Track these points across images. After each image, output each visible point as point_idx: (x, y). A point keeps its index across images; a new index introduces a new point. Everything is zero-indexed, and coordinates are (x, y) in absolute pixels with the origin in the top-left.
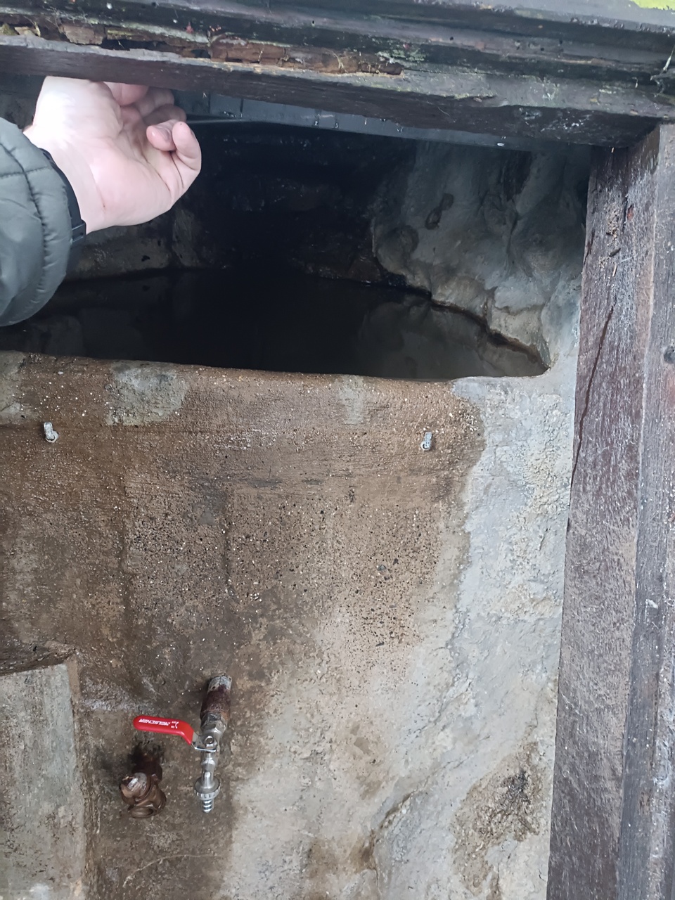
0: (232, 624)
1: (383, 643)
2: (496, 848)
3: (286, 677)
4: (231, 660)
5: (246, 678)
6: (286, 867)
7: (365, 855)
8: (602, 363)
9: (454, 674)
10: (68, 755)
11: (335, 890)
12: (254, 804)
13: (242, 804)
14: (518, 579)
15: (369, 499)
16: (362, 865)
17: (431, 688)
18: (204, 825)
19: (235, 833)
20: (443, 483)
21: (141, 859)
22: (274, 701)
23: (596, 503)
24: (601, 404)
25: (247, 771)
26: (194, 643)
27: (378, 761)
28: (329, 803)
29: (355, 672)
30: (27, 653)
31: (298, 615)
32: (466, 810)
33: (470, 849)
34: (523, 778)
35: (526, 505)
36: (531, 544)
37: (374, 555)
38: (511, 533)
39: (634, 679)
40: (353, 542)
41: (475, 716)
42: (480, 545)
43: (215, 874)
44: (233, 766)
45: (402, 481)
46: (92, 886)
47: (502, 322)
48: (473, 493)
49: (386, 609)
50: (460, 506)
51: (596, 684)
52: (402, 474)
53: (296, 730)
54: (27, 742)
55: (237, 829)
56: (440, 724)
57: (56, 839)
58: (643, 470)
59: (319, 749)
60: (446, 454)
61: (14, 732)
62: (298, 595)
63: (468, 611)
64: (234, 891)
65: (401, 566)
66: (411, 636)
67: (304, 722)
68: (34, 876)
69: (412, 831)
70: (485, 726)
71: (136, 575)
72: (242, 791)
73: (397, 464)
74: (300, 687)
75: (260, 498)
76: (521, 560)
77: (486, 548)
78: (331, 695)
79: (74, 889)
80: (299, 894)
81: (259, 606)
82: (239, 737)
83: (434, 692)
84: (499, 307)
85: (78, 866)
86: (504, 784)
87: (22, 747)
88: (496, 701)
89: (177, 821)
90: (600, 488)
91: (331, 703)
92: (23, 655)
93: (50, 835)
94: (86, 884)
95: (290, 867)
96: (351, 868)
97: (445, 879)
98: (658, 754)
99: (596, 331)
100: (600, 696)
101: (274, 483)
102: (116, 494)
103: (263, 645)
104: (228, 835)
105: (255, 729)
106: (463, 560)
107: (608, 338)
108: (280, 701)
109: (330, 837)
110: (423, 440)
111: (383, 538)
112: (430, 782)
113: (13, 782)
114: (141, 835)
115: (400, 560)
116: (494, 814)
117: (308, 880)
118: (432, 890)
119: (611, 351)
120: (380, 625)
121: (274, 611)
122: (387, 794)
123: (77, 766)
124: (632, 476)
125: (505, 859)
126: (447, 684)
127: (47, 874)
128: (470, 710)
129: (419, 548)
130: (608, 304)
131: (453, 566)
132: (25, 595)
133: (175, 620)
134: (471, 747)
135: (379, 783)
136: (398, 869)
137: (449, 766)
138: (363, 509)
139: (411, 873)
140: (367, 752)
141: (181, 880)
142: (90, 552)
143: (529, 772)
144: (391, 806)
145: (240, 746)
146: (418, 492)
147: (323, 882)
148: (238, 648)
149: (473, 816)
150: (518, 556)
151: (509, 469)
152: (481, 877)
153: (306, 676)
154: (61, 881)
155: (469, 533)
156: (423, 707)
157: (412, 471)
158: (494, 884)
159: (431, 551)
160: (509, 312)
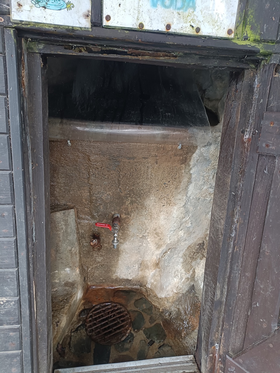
0: (120, 199)
1: (164, 205)
2: (195, 262)
3: (136, 215)
4: (120, 209)
5: (124, 215)
6: (134, 268)
7: (157, 265)
8: (227, 131)
9: (185, 214)
10: (74, 234)
11: (148, 274)
12: (125, 250)
13: (122, 250)
14: (205, 187)
15: (162, 163)
16: (156, 267)
17: (178, 218)
18: (111, 256)
19: (119, 258)
20: (184, 159)
21: (93, 264)
22: (132, 221)
23: (223, 168)
24: (226, 142)
25: (124, 240)
26: (109, 204)
27: (161, 239)
28: (147, 250)
29: (156, 213)
30: (62, 206)
31: (139, 197)
32: (187, 252)
33: (187, 262)
34: (204, 243)
35: (209, 165)
36: (210, 177)
37: (163, 180)
38: (204, 174)
39: (227, 211)
40: (156, 176)
41: (191, 227)
42: (195, 177)
43: (114, 269)
44: (120, 239)
45: (172, 158)
46: (81, 270)
47: (207, 103)
48: (193, 162)
49: (166, 196)
50: (189, 165)
51: (219, 213)
52: (172, 156)
53: (138, 229)
54: (64, 230)
55: (120, 257)
56: (180, 229)
57: (72, 257)
58: (234, 160)
59: (145, 235)
60: (185, 150)
61: (60, 227)
62: (140, 191)
63: (190, 196)
64: (119, 274)
65: (171, 183)
66: (173, 203)
67: (140, 227)
68: (66, 266)
69: (171, 258)
70: (193, 229)
71: (93, 184)
72: (122, 246)
73: (170, 153)
74: (139, 218)
75: (130, 163)
76: (207, 182)
77: (196, 178)
78: (148, 220)
79: (77, 270)
80: (138, 275)
81: (128, 194)
82: (122, 231)
83: (179, 220)
84: (206, 97)
85: (77, 264)
86: (198, 245)
87: (62, 231)
88: (197, 223)
89: (104, 254)
90: (224, 164)
91: (148, 222)
92: (61, 206)
93: (70, 255)
94: (79, 269)
95: (135, 268)
96: (153, 268)
97: (180, 270)
98: (232, 229)
99: (227, 122)
100: (220, 216)
101: (134, 158)
102: (87, 161)
103: (129, 205)
104: (117, 259)
105: (126, 229)
106: (189, 182)
107: (230, 124)
108: (134, 221)
109: (147, 260)
110: (179, 146)
111: (165, 175)
112: (176, 245)
113: (60, 241)
114: (93, 258)
115: (170, 181)
116: (195, 253)
117: (140, 272)
118: (176, 273)
119: (230, 128)
120: (164, 200)
121: (133, 195)
122: (164, 248)
123: (77, 237)
124: (231, 162)
125: (197, 265)
126: (183, 217)
127: (69, 265)
128: (190, 225)
129: (176, 178)
130: (230, 115)
131: (186, 183)
132: (61, 190)
133: (104, 197)
134: (189, 235)
135: (162, 245)
136: (166, 268)
137: (182, 240)
138: (160, 166)
139: (170, 269)
140: (159, 236)
141: (104, 270)
142: (79, 178)
143: (205, 242)
144: (165, 251)
145: (122, 233)
146: (176, 161)
147: (145, 272)
148: (122, 206)
149: (188, 254)
150: (206, 181)
151: (204, 155)
152: (190, 269)
153: (141, 214)
154: (73, 268)
155: (191, 174)
156: (175, 224)
157: (175, 155)
158: (194, 271)
159: (180, 179)
160: (209, 100)
